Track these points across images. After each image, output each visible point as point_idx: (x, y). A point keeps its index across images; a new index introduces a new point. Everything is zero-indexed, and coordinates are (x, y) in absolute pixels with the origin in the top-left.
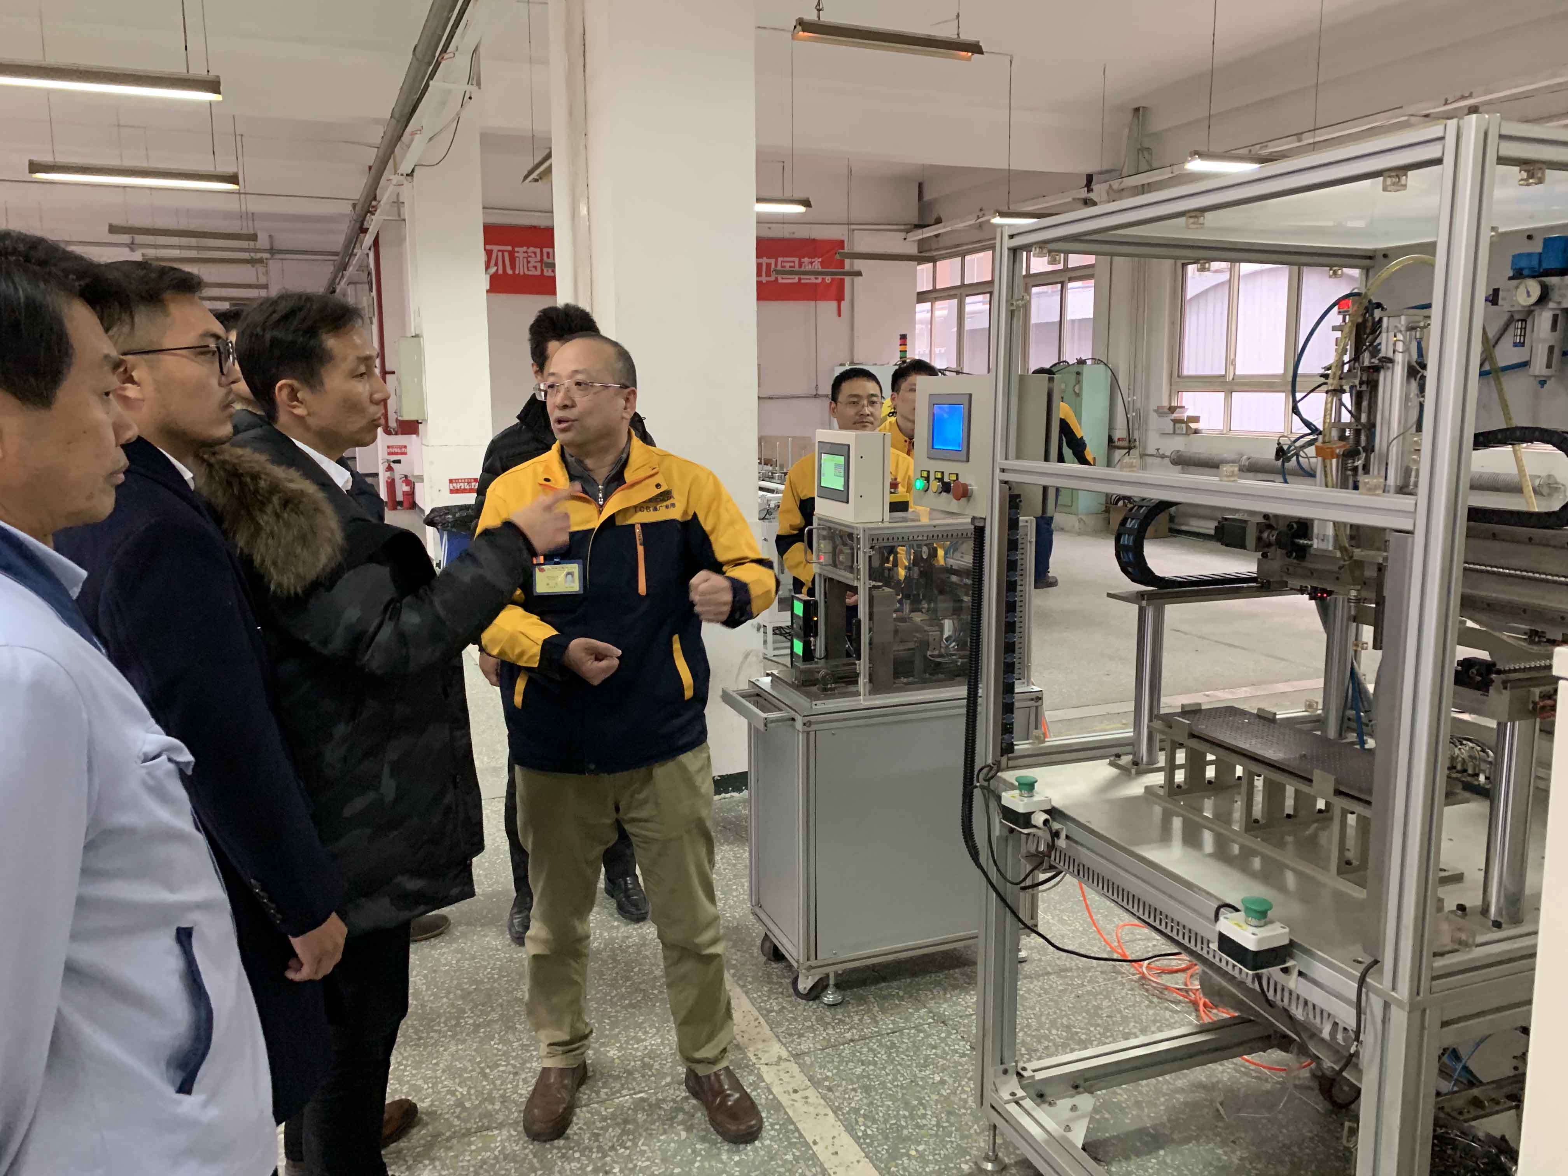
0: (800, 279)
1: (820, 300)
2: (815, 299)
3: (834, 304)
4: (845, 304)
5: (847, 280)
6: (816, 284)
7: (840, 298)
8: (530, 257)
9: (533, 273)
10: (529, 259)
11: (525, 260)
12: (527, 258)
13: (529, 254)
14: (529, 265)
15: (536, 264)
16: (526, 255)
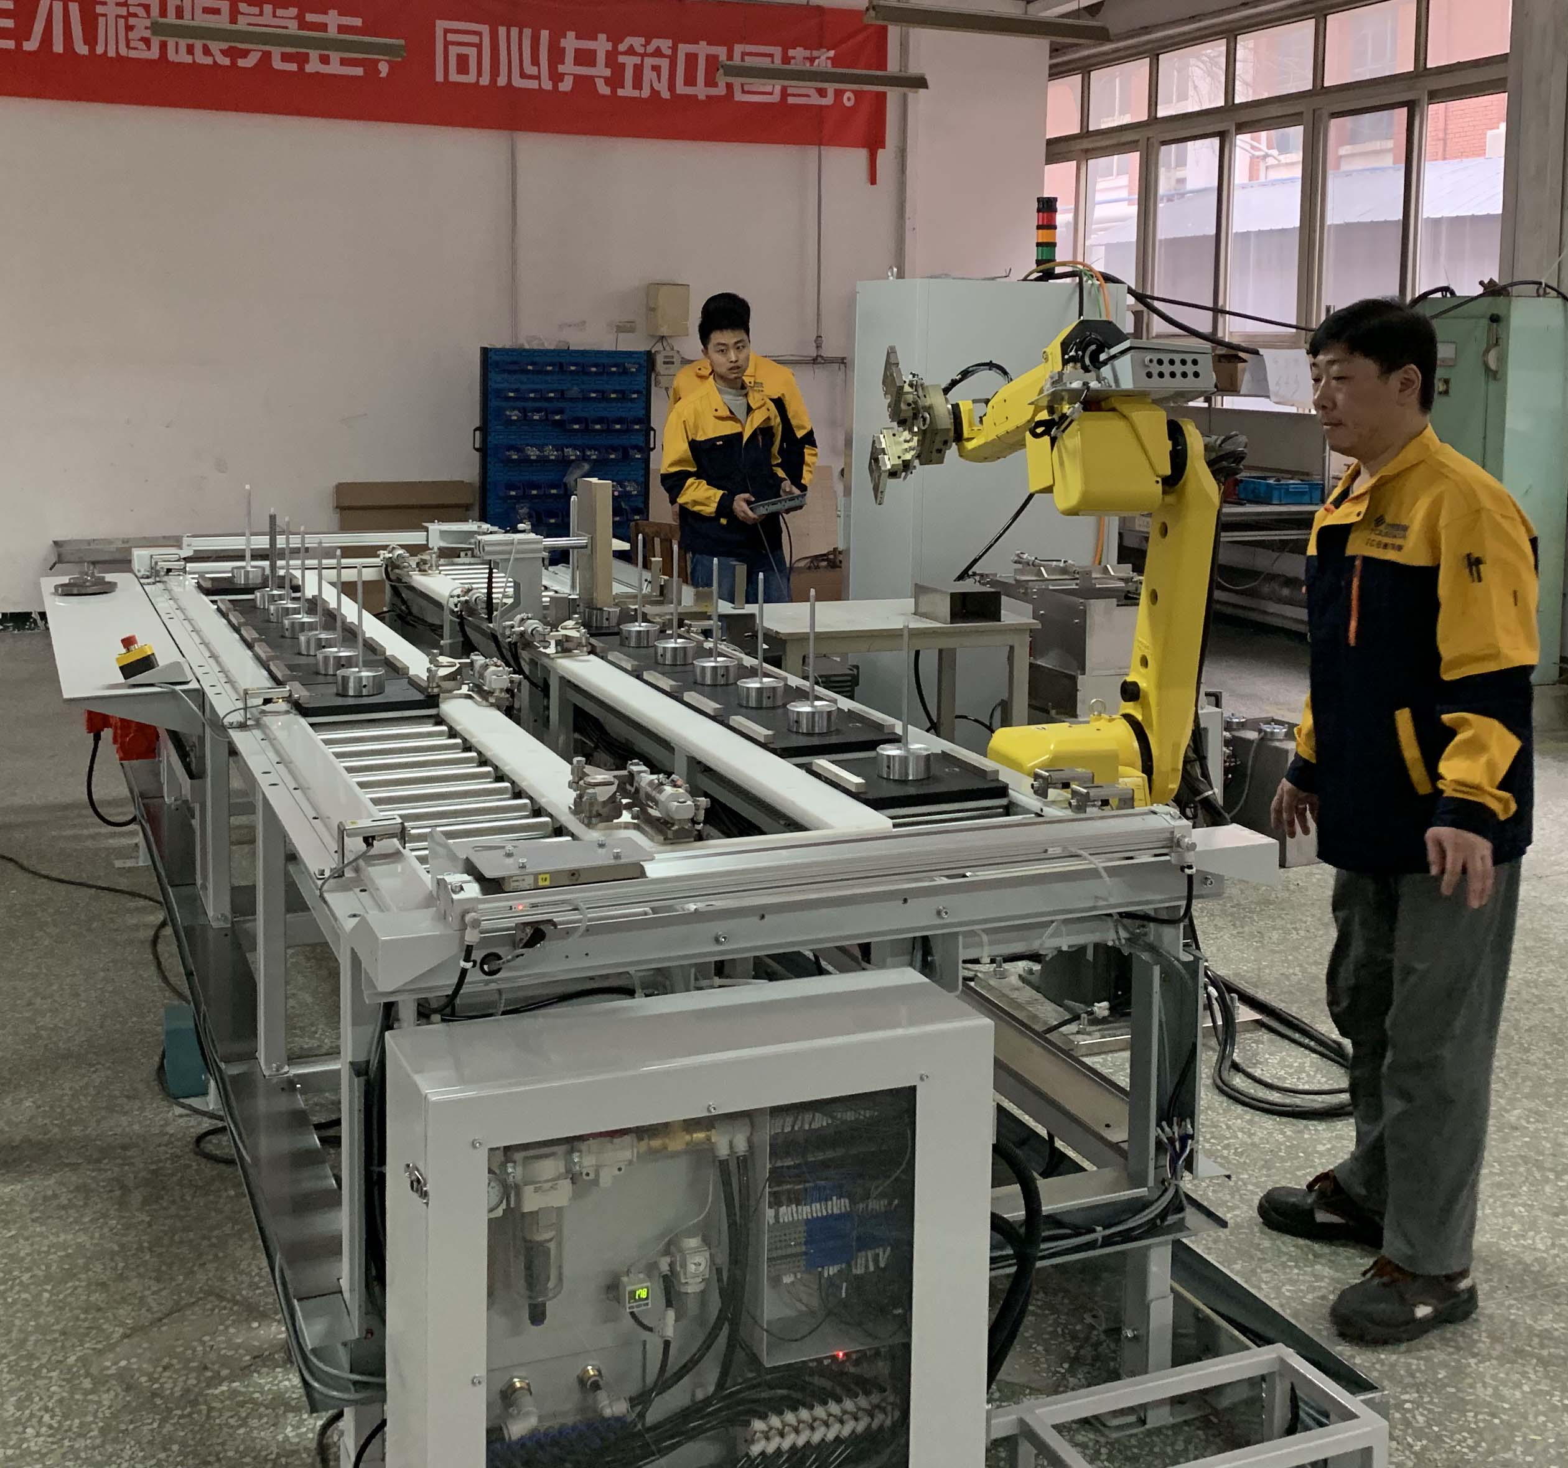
0: (784, 93)
1: (830, 143)
2: (820, 143)
3: (861, 155)
4: (885, 157)
5: (893, 95)
6: (821, 107)
7: (874, 142)
8: (135, 15)
9: (141, 53)
10: (132, 21)
11: (122, 22)
12: (126, 18)
13: (132, 10)
14: (131, 35)
15: (147, 34)
16: (123, 11)
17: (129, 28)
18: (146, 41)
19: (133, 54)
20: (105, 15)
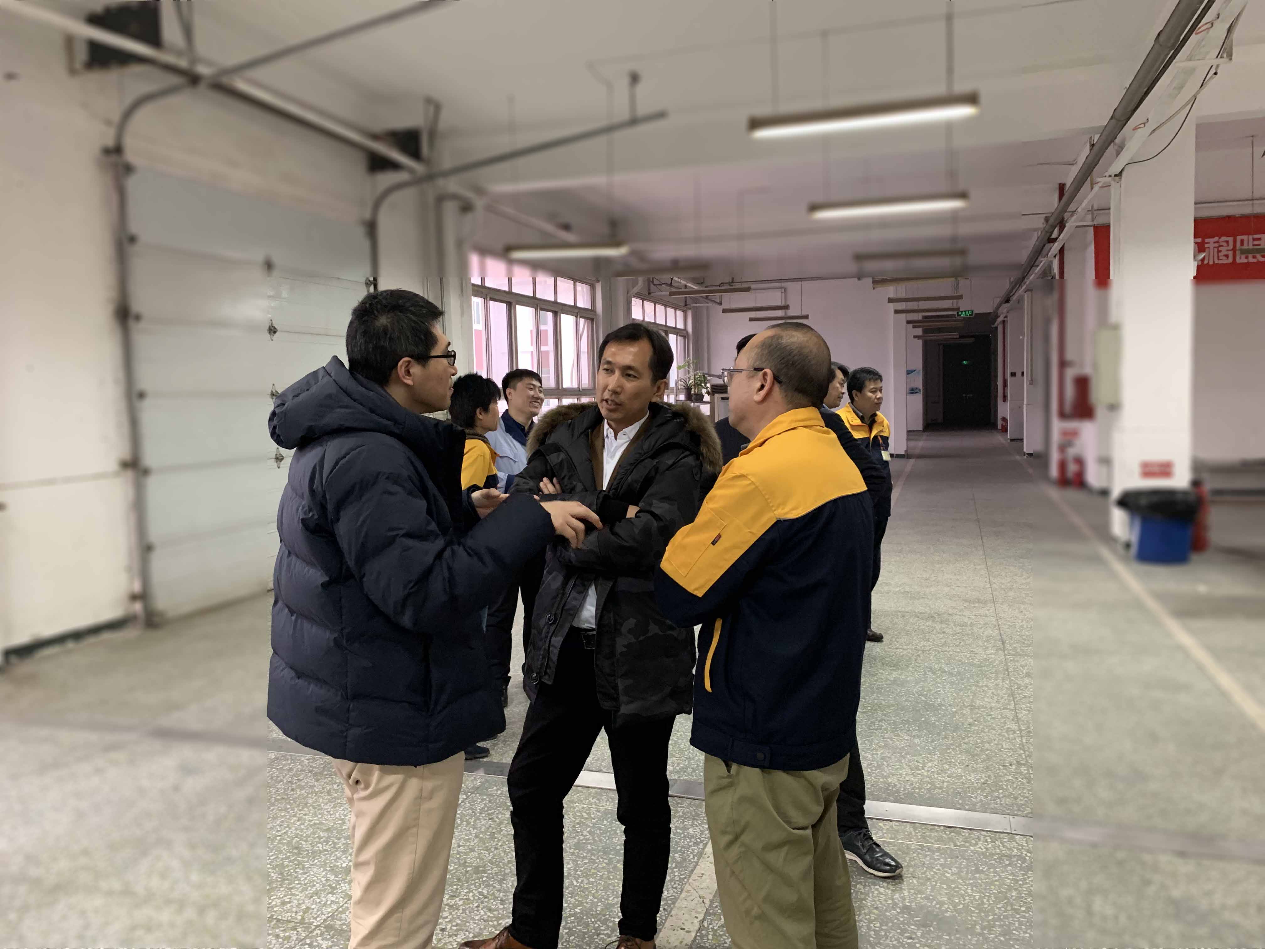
8: (1222, 246)
9: (1225, 261)
10: (1221, 248)
11: (1216, 249)
12: (1218, 247)
13: (1221, 244)
14: (1220, 254)
15: (1226, 253)
16: (1217, 245)
17: (1219, 251)
18: (1227, 256)
19: (1221, 262)
20: (1209, 248)
